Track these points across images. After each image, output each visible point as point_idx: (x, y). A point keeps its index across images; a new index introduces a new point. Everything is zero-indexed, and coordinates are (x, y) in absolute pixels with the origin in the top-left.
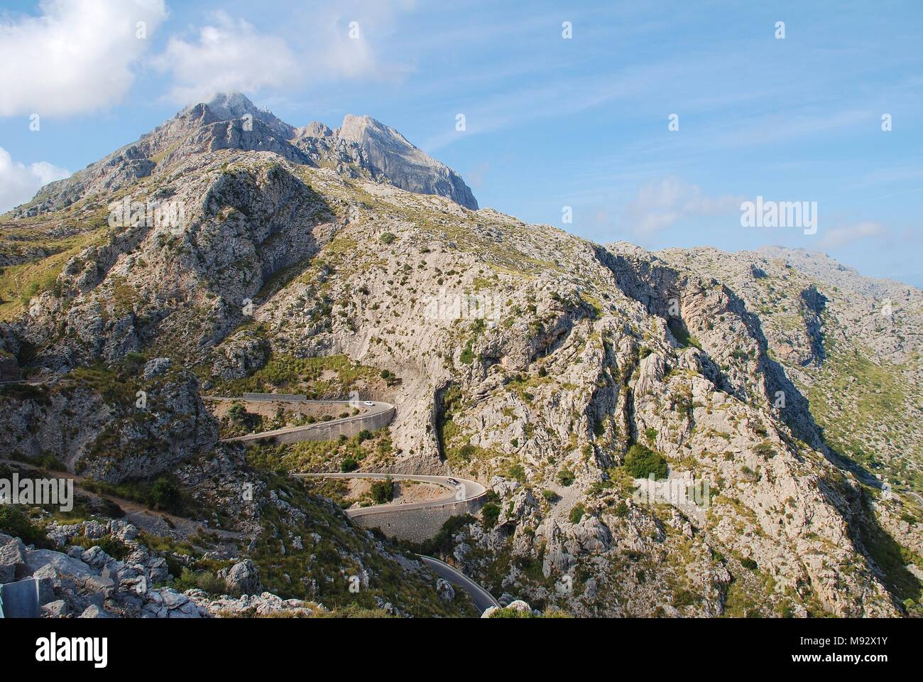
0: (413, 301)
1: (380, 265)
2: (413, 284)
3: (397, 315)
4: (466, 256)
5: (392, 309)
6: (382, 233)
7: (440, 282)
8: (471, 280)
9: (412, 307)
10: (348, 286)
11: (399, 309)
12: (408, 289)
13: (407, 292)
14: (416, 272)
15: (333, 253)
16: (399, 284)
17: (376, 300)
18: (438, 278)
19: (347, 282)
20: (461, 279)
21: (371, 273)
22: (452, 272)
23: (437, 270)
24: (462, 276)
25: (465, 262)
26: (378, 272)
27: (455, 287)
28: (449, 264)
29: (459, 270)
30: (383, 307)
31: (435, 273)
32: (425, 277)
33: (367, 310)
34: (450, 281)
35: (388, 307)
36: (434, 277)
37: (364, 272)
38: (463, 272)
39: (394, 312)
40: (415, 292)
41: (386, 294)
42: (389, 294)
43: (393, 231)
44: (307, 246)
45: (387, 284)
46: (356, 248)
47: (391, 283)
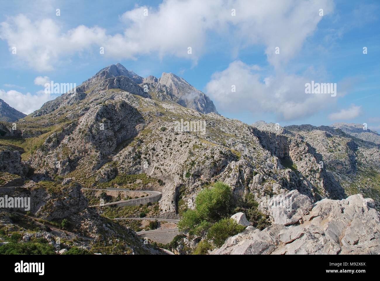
0: (171, 153)
1: (160, 139)
2: (171, 147)
3: (165, 159)
4: (191, 136)
5: (163, 156)
6: (162, 127)
7: (181, 146)
8: (192, 146)
9: (171, 155)
10: (147, 147)
11: (166, 156)
12: (170, 149)
13: (169, 150)
14: (173, 142)
15: (143, 135)
16: (166, 147)
17: (158, 153)
18: (180, 144)
19: (147, 146)
20: (188, 145)
21: (156, 142)
22: (186, 142)
23: (181, 141)
24: (189, 144)
25: (191, 138)
26: (159, 142)
27: (186, 148)
28: (185, 139)
29: (188, 141)
30: (160, 155)
31: (180, 143)
32: (176, 144)
33: (154, 157)
34: (185, 146)
35: (162, 156)
36: (179, 144)
37: (154, 142)
38: (189, 142)
39: (164, 157)
40: (172, 150)
41: (161, 151)
42: (162, 150)
43: (165, 126)
44: (134, 132)
45: (162, 147)
46: (152, 133)
47: (163, 146)
